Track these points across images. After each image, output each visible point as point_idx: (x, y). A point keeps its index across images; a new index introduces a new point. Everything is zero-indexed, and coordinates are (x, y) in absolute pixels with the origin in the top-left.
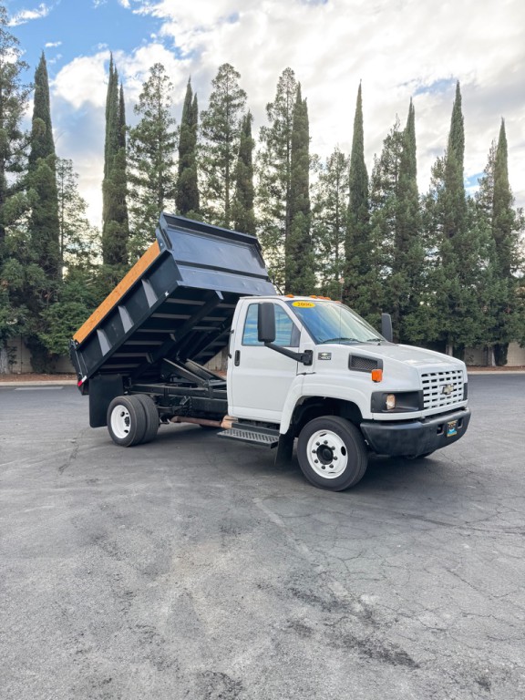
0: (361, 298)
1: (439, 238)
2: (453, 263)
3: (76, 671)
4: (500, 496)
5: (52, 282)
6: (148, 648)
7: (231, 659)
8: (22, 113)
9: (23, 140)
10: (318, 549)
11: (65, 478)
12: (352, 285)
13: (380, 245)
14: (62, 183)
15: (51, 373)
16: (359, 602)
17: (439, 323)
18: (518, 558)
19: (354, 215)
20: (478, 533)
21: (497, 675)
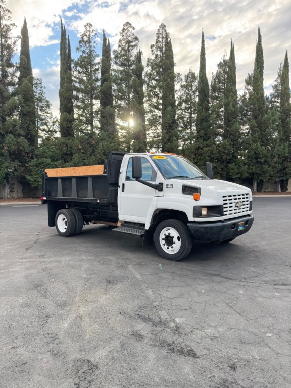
0: (204, 155)
1: (249, 120)
2: (257, 134)
3: (9, 358)
4: (267, 264)
5: (32, 147)
6: (51, 346)
7: (95, 352)
8: (14, 53)
9: (15, 68)
10: (158, 292)
11: (28, 254)
12: (199, 147)
13: (216, 124)
14: (37, 92)
15: (33, 198)
16: (174, 322)
17: (249, 168)
18: (269, 298)
19: (201, 107)
20: (249, 284)
21: (242, 363)
